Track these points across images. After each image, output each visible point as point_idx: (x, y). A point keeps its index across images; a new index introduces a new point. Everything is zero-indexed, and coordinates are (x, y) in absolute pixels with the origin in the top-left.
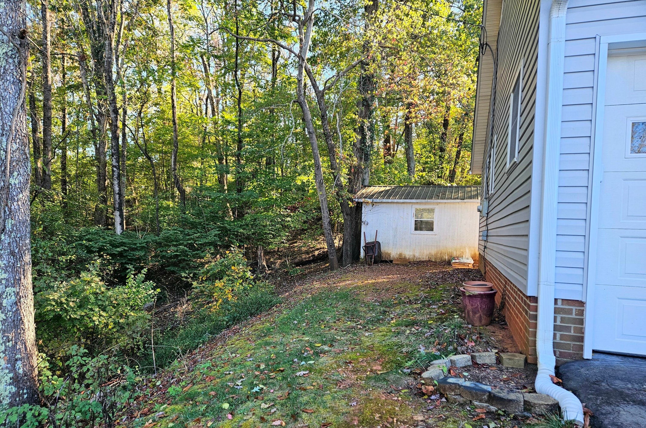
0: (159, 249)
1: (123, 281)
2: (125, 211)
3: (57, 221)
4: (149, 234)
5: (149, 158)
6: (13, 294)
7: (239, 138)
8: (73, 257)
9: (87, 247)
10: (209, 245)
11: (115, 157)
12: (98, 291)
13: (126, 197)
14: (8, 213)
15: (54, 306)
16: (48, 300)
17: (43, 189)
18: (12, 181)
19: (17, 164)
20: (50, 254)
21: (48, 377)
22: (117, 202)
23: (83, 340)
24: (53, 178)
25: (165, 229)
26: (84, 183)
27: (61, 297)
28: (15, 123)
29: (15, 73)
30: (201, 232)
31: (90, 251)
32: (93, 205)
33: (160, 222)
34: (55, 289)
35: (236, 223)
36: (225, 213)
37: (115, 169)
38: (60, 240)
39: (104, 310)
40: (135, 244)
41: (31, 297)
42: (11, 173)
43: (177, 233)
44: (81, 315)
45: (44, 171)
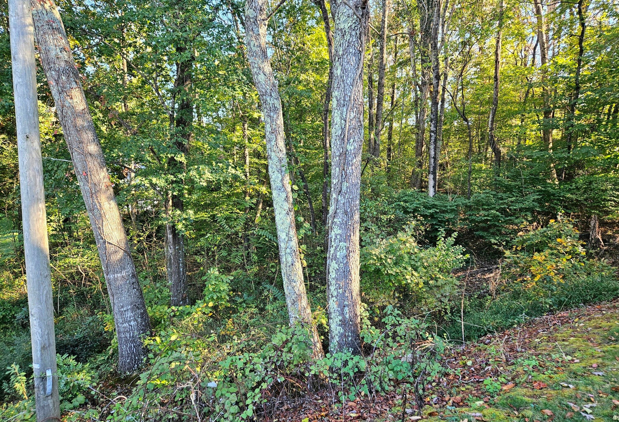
0: (469, 213)
1: (433, 242)
2: (437, 174)
3: (382, 184)
4: (459, 197)
5: (466, 120)
6: (344, 248)
7: (577, 84)
8: (392, 217)
9: (403, 207)
10: (526, 211)
11: (433, 122)
12: (411, 251)
13: (440, 161)
14: (344, 176)
15: (375, 260)
16: (371, 254)
17: (373, 156)
18: (349, 147)
19: (353, 131)
20: (375, 213)
21: (368, 326)
22: (432, 166)
23: (397, 295)
24: (381, 148)
25: (476, 193)
26: (404, 150)
27: (381, 253)
28: (353, 93)
29: (356, 45)
30: (517, 196)
31: (406, 212)
32: (410, 169)
33: (471, 185)
34: (377, 245)
35: (562, 187)
36: (548, 175)
37: (432, 134)
38: (383, 201)
39: (416, 270)
40: (446, 207)
41: (358, 252)
42: (348, 140)
43: (489, 197)
44: (396, 272)
45: (375, 141)
